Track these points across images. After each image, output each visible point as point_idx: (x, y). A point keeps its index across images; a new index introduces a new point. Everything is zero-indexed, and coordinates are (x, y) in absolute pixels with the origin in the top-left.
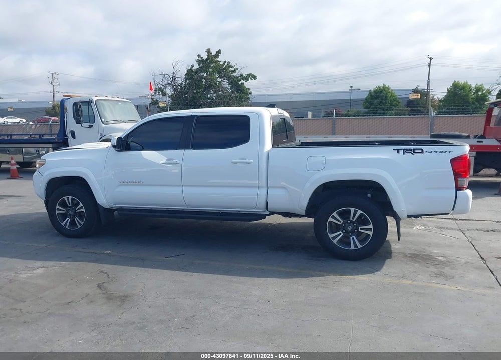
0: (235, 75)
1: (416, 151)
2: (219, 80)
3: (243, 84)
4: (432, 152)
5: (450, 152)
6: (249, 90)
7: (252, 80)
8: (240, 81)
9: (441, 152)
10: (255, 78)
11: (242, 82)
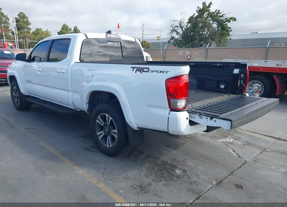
0: (222, 18)
1: (145, 70)
2: (211, 22)
3: (227, 24)
4: (154, 71)
5: (167, 72)
6: (230, 28)
7: (233, 21)
8: (225, 22)
9: (161, 72)
10: (235, 19)
11: (226, 23)
